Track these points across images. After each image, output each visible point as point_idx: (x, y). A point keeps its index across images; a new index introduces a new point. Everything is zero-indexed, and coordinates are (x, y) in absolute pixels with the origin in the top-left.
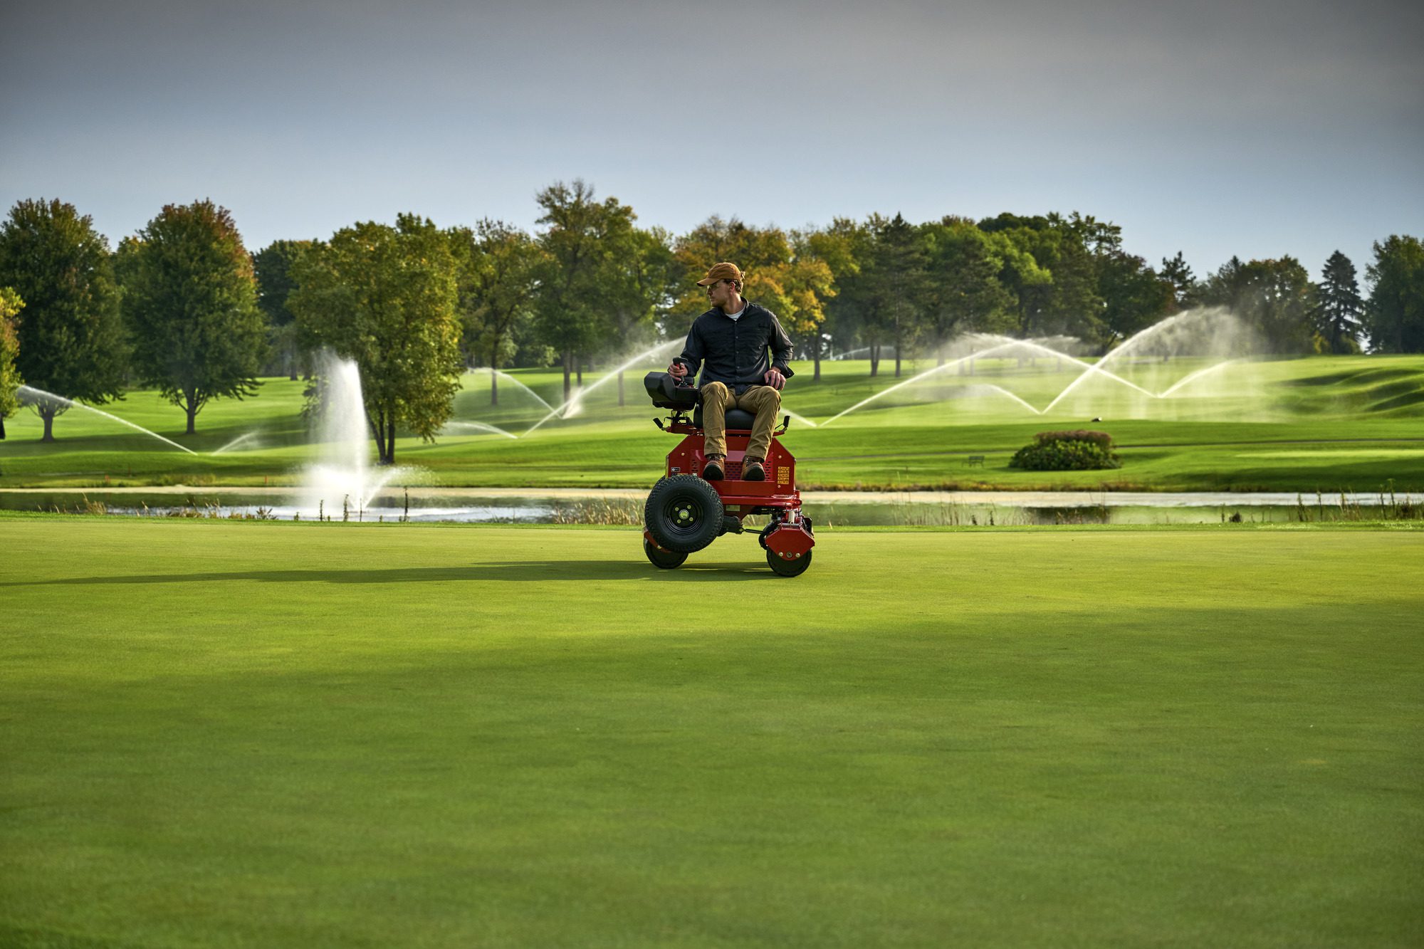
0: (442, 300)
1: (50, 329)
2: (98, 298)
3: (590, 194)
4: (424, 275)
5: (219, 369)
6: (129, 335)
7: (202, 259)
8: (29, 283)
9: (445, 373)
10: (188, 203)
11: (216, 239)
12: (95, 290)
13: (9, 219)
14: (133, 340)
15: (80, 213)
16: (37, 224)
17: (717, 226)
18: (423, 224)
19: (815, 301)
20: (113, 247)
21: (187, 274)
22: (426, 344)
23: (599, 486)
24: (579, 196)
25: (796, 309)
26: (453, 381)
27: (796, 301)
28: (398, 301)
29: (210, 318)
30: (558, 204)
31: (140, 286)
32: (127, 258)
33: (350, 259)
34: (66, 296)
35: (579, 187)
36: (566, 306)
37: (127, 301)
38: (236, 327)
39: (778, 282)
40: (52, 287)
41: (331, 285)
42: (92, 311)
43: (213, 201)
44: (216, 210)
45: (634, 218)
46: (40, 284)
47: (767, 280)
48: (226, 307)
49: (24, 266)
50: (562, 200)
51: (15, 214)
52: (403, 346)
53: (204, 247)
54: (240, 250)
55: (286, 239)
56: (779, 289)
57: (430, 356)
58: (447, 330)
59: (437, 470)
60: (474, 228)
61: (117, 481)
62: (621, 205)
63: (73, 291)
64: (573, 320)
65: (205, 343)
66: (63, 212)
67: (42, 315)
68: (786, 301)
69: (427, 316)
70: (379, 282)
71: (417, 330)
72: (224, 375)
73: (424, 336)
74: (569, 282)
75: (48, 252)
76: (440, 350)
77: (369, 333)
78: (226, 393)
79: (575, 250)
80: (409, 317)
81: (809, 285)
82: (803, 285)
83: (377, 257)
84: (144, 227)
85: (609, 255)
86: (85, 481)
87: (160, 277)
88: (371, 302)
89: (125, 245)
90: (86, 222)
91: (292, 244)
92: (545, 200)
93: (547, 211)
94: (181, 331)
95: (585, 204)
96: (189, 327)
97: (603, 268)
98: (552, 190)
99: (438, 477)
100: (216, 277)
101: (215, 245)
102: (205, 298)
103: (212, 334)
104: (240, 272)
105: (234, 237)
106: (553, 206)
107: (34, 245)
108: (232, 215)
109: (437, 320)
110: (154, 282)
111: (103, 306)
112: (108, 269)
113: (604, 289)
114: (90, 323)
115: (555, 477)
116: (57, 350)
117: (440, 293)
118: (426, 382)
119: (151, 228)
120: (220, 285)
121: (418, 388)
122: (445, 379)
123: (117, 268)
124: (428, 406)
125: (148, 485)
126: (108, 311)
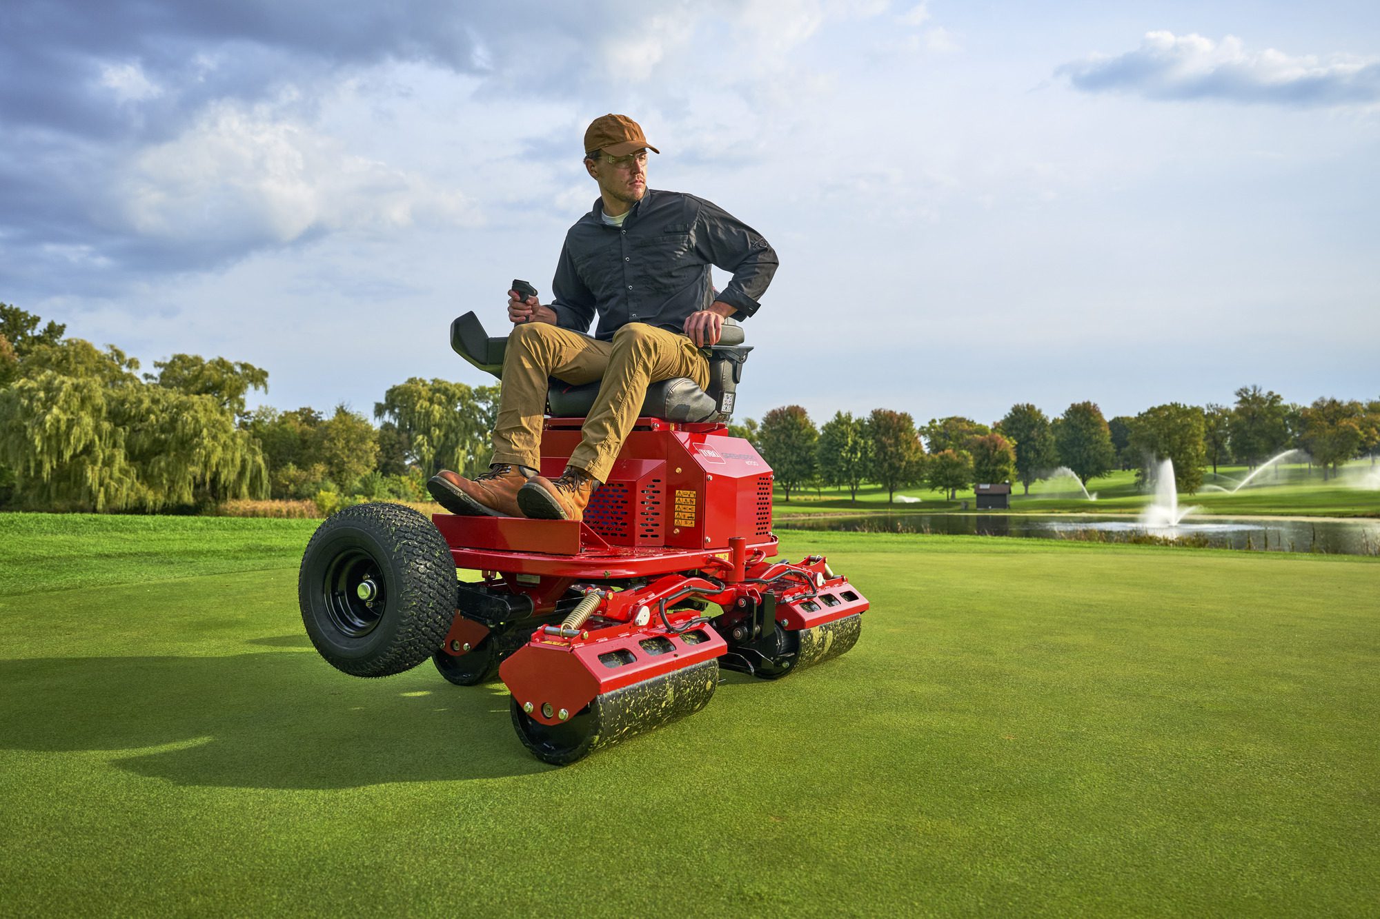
0: (1198, 435)
1: (1027, 452)
2: (1045, 440)
3: (1260, 390)
4: (1189, 425)
5: (1095, 466)
6: (1058, 454)
7: (1087, 424)
8: (1019, 435)
9: (1200, 466)
10: (1081, 402)
11: (1093, 415)
12: (1044, 437)
13: (1011, 412)
14: (1060, 456)
15: (1037, 408)
16: (1021, 413)
17: (1323, 401)
18: (1182, 407)
19: (1376, 432)
20: (1050, 421)
21: (1081, 430)
22: (1190, 454)
23: (1282, 515)
24: (1255, 391)
25: (1366, 436)
26: (1203, 469)
27: (1366, 433)
28: (1177, 437)
29: (1091, 447)
30: (1245, 395)
31: (1062, 435)
32: (1056, 425)
33: (1155, 420)
34: (1033, 439)
35: (1255, 388)
36: (1249, 438)
37: (1057, 441)
38: (1102, 450)
39: (1356, 424)
40: (1027, 436)
41: (1146, 431)
42: (1043, 445)
43: (1091, 401)
44: (1092, 404)
45: (1282, 399)
46: (1022, 435)
47: (1351, 424)
48: (1097, 442)
49: (1017, 429)
50: (1247, 393)
51: (1013, 409)
52: (1180, 455)
53: (1087, 419)
54: (1102, 420)
55: (1120, 416)
56: (1357, 428)
57: (1193, 459)
58: (1200, 448)
59: (1209, 507)
60: (1204, 407)
61: (1057, 511)
62: (1275, 394)
63: (1036, 437)
64: (1253, 444)
65: (1089, 457)
66: (1031, 408)
67: (1024, 447)
68: (1361, 433)
69: (1190, 442)
70: (1169, 429)
71: (1186, 448)
72: (1097, 469)
73: (1190, 450)
74: (1251, 427)
75: (1025, 423)
76: (1197, 456)
77: (1165, 450)
78: (1098, 476)
79: (1253, 414)
80: (1182, 443)
81: (1372, 425)
82: (1369, 425)
83: (1167, 418)
84: (1063, 412)
85: (1269, 415)
86: (1045, 511)
87: (1070, 431)
88: (1165, 437)
89: (1055, 421)
90: (1040, 411)
91: (1122, 418)
92: (1239, 394)
93: (1240, 399)
94: (1079, 452)
95: (1257, 395)
96: (1082, 450)
97: (1267, 421)
98: (1242, 390)
99: (1212, 510)
100: (1093, 431)
101: (1092, 418)
102: (1089, 439)
103: (1092, 453)
104: (1103, 428)
105: (1100, 415)
106: (1242, 396)
107: (1020, 421)
108: (1099, 406)
109: (1195, 444)
110: (1068, 433)
111: (1047, 443)
112: (1049, 429)
113: (1267, 430)
114: (1043, 450)
115: (1258, 510)
116: (1029, 460)
117: (1197, 432)
118: (1192, 470)
119: (1066, 413)
120: (1095, 434)
121: (1188, 473)
122: (1199, 469)
123: (1052, 429)
124: (1193, 480)
125: (1070, 512)
126: (1050, 445)
